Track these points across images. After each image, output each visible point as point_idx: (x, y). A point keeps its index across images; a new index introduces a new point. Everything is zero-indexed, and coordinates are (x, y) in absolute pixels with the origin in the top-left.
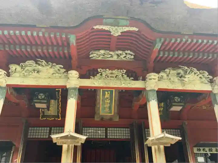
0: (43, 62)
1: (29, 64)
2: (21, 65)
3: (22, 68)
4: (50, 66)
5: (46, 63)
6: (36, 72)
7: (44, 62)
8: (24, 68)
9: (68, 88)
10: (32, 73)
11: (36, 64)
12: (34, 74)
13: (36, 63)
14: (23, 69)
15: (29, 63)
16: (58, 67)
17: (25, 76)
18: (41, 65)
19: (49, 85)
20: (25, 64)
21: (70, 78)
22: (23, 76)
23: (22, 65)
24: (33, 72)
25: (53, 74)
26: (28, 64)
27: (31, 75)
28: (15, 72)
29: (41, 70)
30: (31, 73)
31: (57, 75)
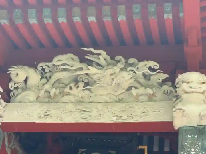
0: (100, 54)
1: (62, 65)
2: (40, 68)
3: (42, 78)
4: (121, 65)
5: (109, 58)
6: (81, 85)
7: (103, 56)
8: (48, 75)
9: (176, 128)
10: (71, 88)
11: (81, 62)
12: (75, 91)
13: (83, 60)
14: (46, 78)
15: (61, 60)
16: (144, 66)
17: (50, 99)
18: (94, 64)
19: (120, 121)
20: (50, 64)
21: (184, 96)
22: (47, 100)
23: (43, 69)
24: (72, 85)
25: (129, 89)
26: (60, 63)
27: (68, 94)
28: (24, 90)
29: (95, 77)
30: (67, 90)
31: (141, 90)
